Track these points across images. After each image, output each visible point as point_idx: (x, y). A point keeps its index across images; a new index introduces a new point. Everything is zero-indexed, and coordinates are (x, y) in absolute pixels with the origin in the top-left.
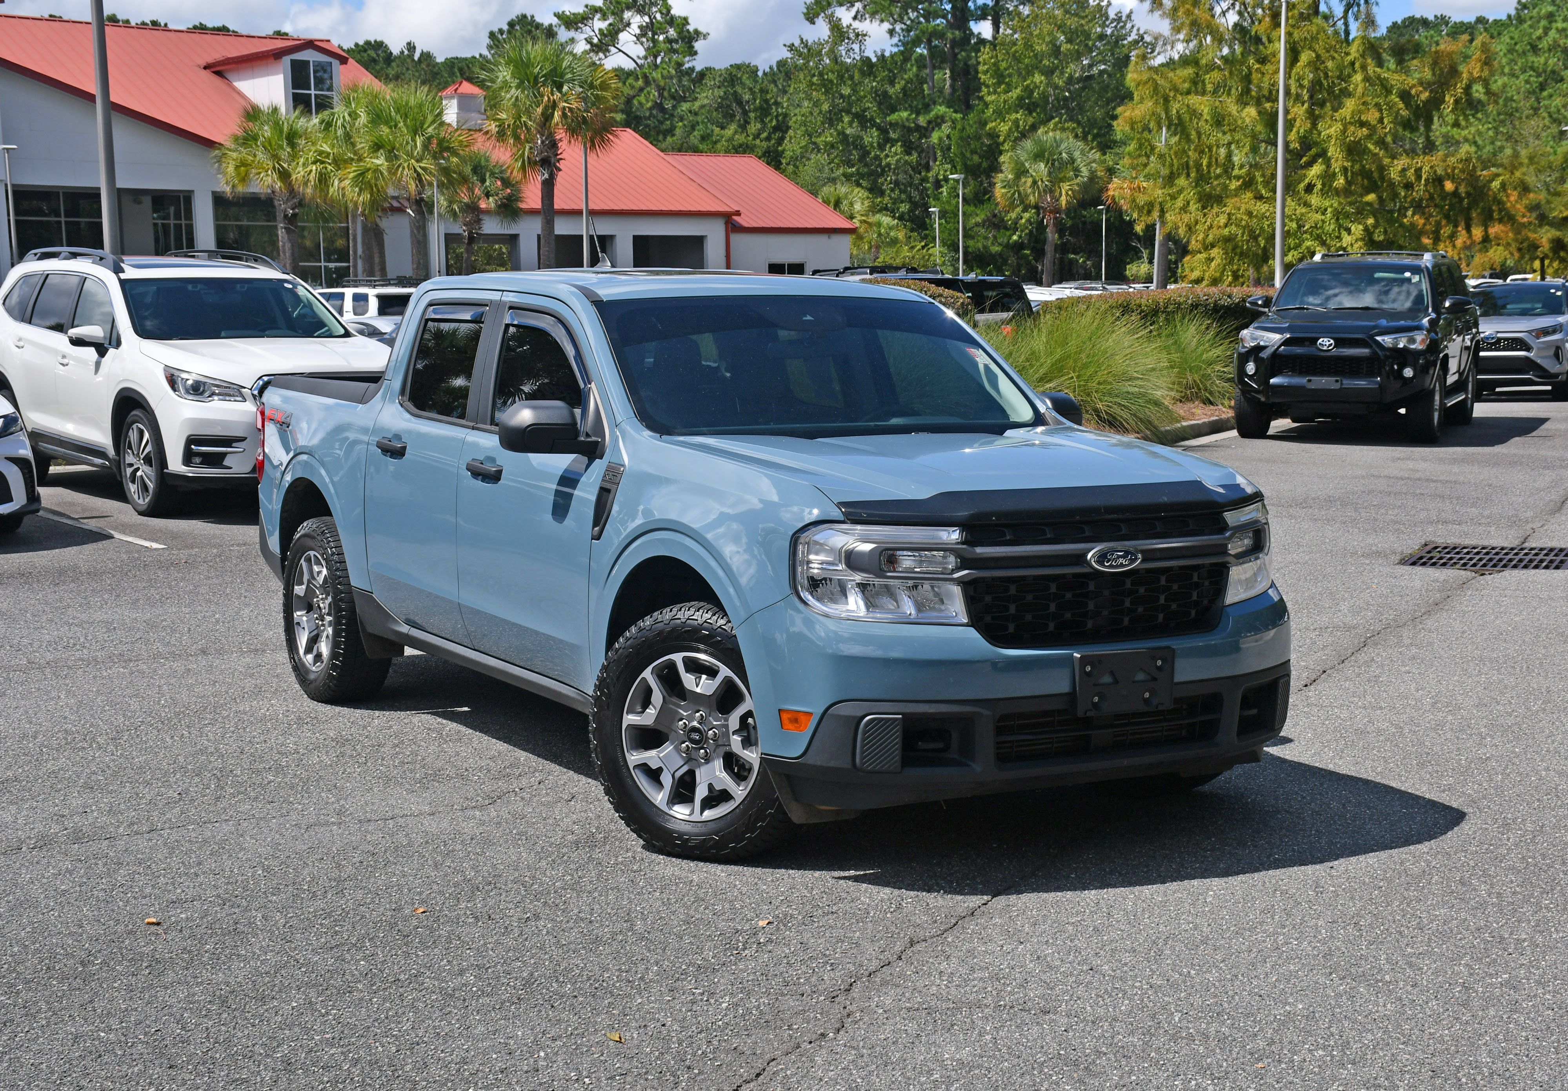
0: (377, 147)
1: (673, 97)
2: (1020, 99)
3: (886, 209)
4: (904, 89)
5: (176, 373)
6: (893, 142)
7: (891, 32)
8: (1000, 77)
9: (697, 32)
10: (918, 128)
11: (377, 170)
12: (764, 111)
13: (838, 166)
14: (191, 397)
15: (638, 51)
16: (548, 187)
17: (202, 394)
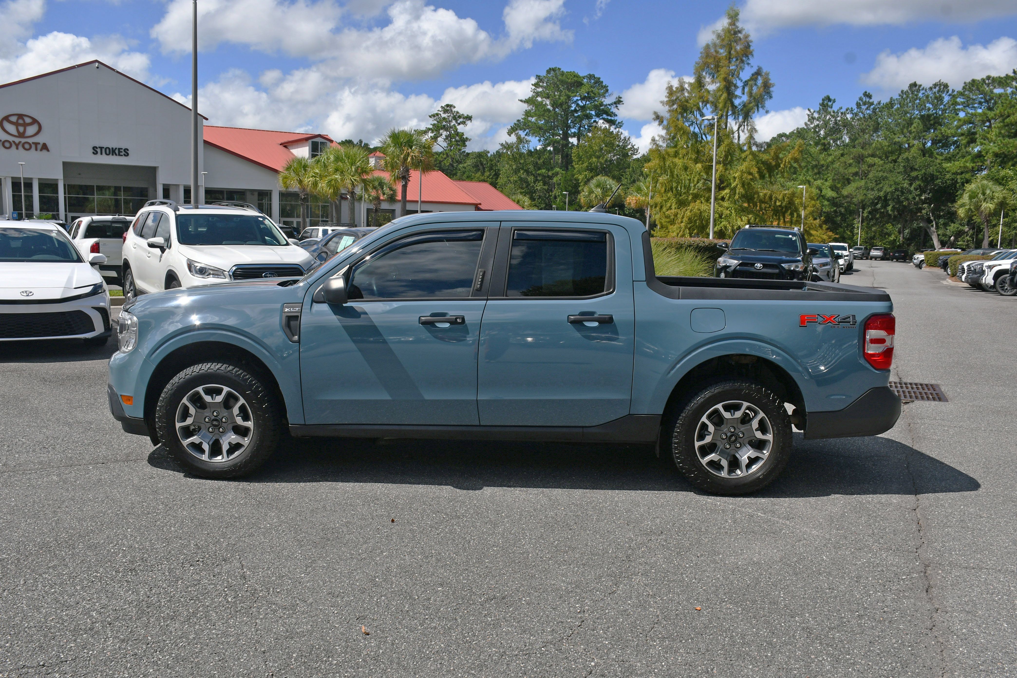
0: (336, 170)
1: (457, 162)
2: (587, 167)
3: (536, 206)
4: (544, 162)
5: (194, 263)
6: (539, 181)
7: (539, 141)
8: (580, 158)
9: (467, 138)
10: (548, 176)
11: (336, 180)
12: (491, 169)
13: (518, 189)
14: (198, 276)
15: (445, 144)
16: (405, 187)
17: (204, 274)
